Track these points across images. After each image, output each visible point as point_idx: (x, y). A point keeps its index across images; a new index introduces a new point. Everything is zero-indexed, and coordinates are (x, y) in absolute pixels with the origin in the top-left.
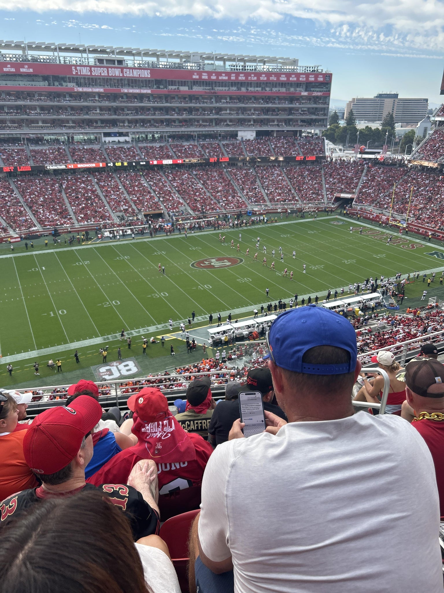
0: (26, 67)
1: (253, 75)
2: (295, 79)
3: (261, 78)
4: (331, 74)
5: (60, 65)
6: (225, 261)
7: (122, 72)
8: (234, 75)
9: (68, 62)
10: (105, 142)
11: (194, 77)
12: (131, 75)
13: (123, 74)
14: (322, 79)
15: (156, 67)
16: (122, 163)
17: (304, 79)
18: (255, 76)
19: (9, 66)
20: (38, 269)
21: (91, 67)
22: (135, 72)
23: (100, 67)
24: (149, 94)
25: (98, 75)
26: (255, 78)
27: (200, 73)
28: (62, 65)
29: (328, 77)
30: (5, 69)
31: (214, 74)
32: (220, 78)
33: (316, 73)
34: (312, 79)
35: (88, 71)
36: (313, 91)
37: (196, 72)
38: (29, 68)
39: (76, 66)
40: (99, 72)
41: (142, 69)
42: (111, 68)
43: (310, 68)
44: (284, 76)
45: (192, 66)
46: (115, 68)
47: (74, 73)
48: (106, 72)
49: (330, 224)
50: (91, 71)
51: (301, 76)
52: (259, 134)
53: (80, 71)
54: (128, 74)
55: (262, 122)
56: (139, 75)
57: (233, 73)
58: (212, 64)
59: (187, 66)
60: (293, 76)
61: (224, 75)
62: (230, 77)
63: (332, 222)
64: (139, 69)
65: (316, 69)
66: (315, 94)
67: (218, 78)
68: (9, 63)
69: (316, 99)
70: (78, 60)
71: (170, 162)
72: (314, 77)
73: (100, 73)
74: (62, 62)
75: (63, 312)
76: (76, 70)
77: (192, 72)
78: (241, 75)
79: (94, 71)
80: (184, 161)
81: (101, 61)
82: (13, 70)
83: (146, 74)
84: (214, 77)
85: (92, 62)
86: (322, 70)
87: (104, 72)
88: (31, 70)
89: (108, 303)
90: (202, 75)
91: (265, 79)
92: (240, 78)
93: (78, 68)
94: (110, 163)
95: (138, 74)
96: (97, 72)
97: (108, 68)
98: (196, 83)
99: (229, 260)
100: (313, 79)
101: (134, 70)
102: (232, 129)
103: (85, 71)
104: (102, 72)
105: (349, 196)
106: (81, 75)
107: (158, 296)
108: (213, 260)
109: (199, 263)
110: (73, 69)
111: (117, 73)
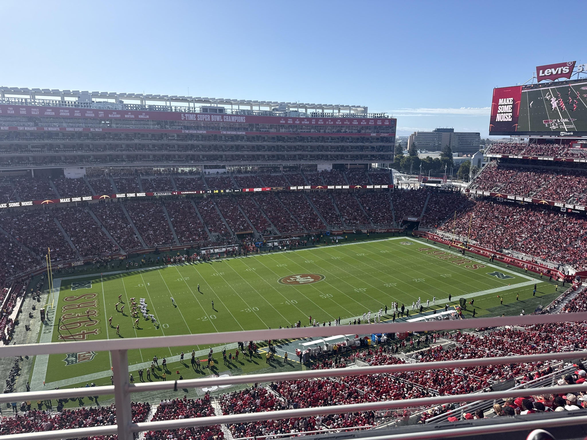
0: (144, 114)
1: (330, 121)
2: (365, 123)
3: (337, 123)
4: (396, 119)
5: (171, 113)
6: (309, 277)
7: (222, 118)
8: (314, 120)
9: (178, 110)
10: (205, 173)
11: (281, 122)
12: (230, 120)
13: (223, 120)
14: (388, 123)
15: (251, 114)
16: (219, 191)
17: (373, 124)
18: (331, 121)
19: (130, 113)
20: (144, 284)
21: (197, 114)
22: (233, 118)
23: (205, 114)
24: (243, 135)
25: (202, 121)
26: (332, 123)
27: (286, 119)
28: (173, 112)
29: (393, 122)
30: (126, 116)
31: (298, 120)
32: (303, 123)
33: (383, 119)
34: (379, 123)
35: (194, 117)
36: (381, 133)
37: (282, 118)
38: (146, 115)
39: (185, 113)
41: (239, 116)
42: (214, 115)
43: (378, 114)
44: (356, 121)
45: (280, 114)
46: (216, 115)
47: (183, 119)
48: (209, 118)
49: (399, 244)
50: (196, 117)
51: (370, 121)
52: (335, 166)
53: (188, 117)
54: (227, 119)
55: (337, 157)
56: (236, 120)
57: (314, 119)
58: (296, 111)
59: (276, 114)
60: (364, 121)
61: (306, 120)
62: (311, 122)
63: (401, 243)
64: (237, 116)
65: (383, 115)
66: (383, 135)
67: (301, 122)
68: (129, 111)
69: (383, 139)
70: (187, 109)
71: (260, 190)
72: (381, 122)
73: (204, 119)
74: (174, 111)
75: (166, 326)
76: (184, 116)
77: (280, 118)
78: (320, 120)
80: (272, 189)
81: (205, 109)
82: (133, 116)
83: (242, 120)
84: (297, 122)
85: (198, 110)
86: (388, 116)
88: (148, 117)
89: (206, 318)
90: (288, 120)
91: (340, 123)
92: (319, 123)
93: (186, 115)
94: (209, 191)
96: (201, 118)
97: (211, 115)
98: (282, 126)
99: (312, 276)
100: (381, 123)
102: (311, 163)
103: (192, 117)
105: (415, 219)
106: (188, 120)
107: (250, 311)
108: (298, 277)
109: (286, 279)
110: (182, 116)
111: (218, 119)
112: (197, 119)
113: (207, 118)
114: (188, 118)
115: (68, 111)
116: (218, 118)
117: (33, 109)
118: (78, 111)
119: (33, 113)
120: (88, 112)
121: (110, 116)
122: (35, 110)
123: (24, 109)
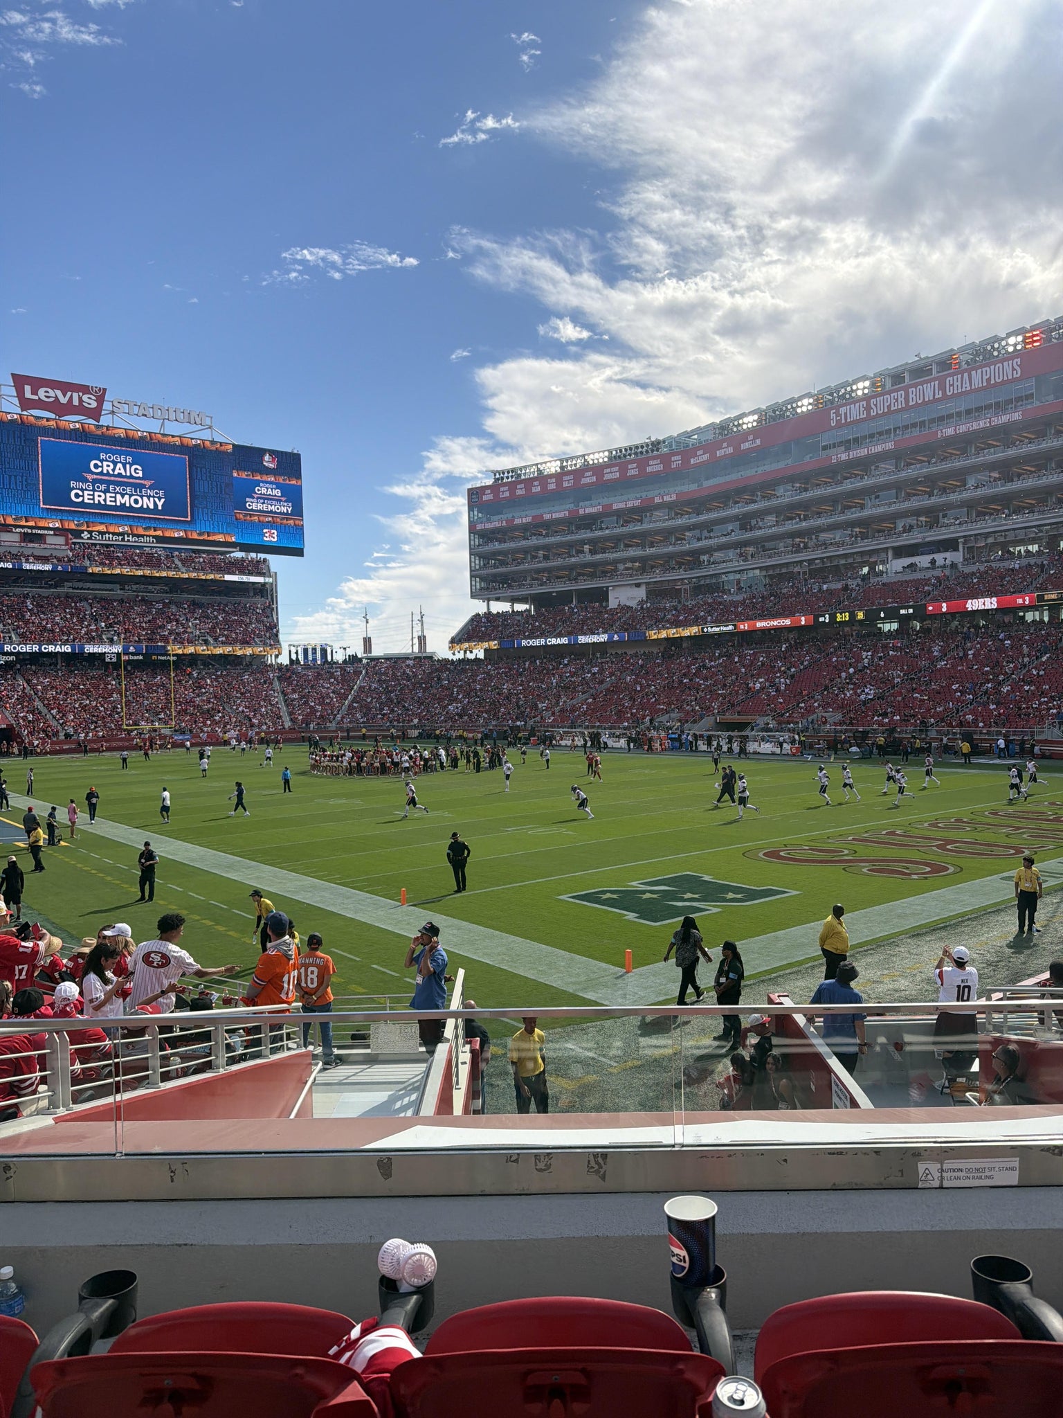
0: (752, 437)
7: (942, 387)
12: (966, 387)
19: (724, 446)
21: (868, 399)
22: (977, 376)
23: (891, 392)
25: (884, 414)
30: (721, 453)
35: (862, 409)
38: (754, 439)
39: (838, 406)
40: (886, 405)
41: (993, 364)
42: (915, 386)
46: (922, 384)
47: (832, 424)
48: (901, 399)
50: (868, 408)
53: (846, 414)
56: (989, 380)
64: (988, 364)
68: (725, 440)
73: (889, 407)
76: (838, 414)
79: (876, 405)
81: (896, 378)
82: (730, 450)
83: (1009, 370)
87: (897, 400)
88: (758, 442)
93: (842, 410)
95: (985, 378)
96: (881, 406)
97: (909, 388)
101: (973, 373)
103: (856, 412)
104: (893, 401)
106: (845, 424)
110: (833, 416)
111: (929, 395)
112: (869, 413)
113: (896, 400)
114: (846, 419)
115: (616, 469)
116: (929, 391)
117: (565, 478)
118: (635, 465)
119: (565, 485)
120: (651, 462)
121: (692, 461)
122: (568, 478)
123: (554, 480)
